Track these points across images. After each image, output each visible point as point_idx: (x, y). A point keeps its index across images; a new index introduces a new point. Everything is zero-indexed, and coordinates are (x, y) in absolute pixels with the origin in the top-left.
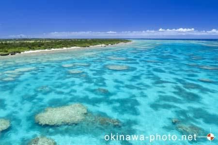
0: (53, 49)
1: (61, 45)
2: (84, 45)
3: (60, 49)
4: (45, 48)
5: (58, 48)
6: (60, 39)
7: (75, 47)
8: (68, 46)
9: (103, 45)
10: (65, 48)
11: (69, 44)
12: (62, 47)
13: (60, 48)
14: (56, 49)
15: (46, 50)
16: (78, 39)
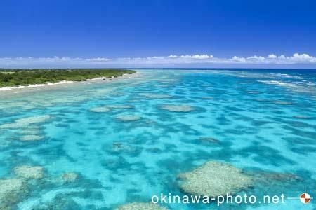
0: (31, 86)
1: (41, 78)
3: (43, 85)
4: (17, 84)
5: (39, 83)
7: (65, 82)
8: (53, 79)
10: (50, 84)
11: (54, 77)
12: (44, 82)
13: (42, 83)
14: (36, 85)
15: (20, 87)
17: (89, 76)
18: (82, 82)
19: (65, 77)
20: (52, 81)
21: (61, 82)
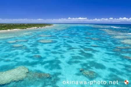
1: (6, 28)
2: (23, 27)
3: (5, 31)
5: (4, 30)
6: (5, 24)
7: (16, 29)
9: (36, 28)
10: (9, 30)
13: (5, 30)
14: (2, 31)
16: (18, 24)
17: (29, 27)
18: (25, 29)
19: (17, 27)
20: (10, 29)
21: (14, 30)
